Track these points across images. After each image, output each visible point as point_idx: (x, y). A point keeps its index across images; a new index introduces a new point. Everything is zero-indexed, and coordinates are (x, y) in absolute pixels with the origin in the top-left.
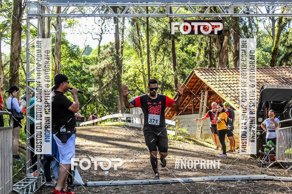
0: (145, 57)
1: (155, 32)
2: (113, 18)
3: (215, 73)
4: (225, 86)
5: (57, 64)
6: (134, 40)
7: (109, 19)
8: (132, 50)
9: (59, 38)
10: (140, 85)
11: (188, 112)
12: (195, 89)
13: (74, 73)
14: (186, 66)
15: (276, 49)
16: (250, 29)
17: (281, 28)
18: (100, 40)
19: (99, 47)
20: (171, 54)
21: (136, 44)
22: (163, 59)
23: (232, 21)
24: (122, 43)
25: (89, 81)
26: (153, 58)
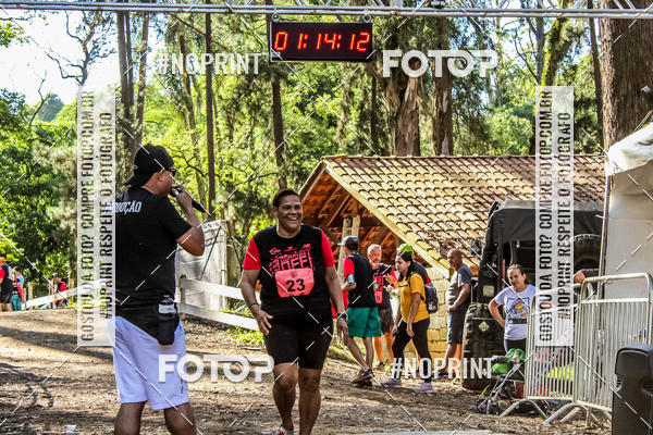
0: (202, 127)
3: (379, 168)
4: (405, 203)
6: (173, 82)
7: (107, 26)
8: (168, 110)
12: (327, 210)
13: (12, 169)
14: (312, 153)
18: (80, 79)
20: (271, 120)
21: (180, 92)
22: (251, 133)
23: (430, 34)
24: (142, 88)
25: (51, 191)
26: (224, 132)
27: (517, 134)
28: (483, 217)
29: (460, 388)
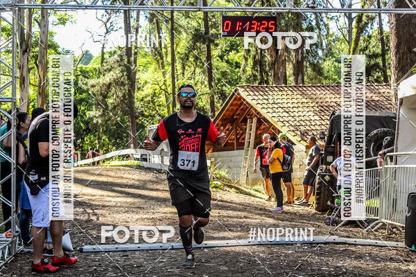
0: (169, 68)
1: (183, 33)
2: (122, 11)
3: (267, 92)
4: (281, 110)
5: (42, 77)
7: (118, 14)
8: (149, 59)
9: (44, 40)
10: (162, 108)
11: (229, 147)
12: (239, 114)
14: (226, 82)
16: (317, 31)
17: (361, 30)
19: (103, 53)
20: (206, 65)
22: (194, 71)
23: (292, 18)
24: (136, 48)
25: (88, 103)
26: (180, 72)
27: (337, 72)
28: (324, 118)
29: (314, 211)
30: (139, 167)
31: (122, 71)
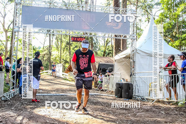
0: (60, 51)
1: (64, 43)
6: (56, 45)
15: (105, 51)
16: (96, 44)
18: (44, 44)
19: (44, 47)
20: (69, 51)
22: (66, 52)
24: (52, 46)
26: (63, 52)
27: (101, 54)
30: (50, 75)
31: (48, 51)
